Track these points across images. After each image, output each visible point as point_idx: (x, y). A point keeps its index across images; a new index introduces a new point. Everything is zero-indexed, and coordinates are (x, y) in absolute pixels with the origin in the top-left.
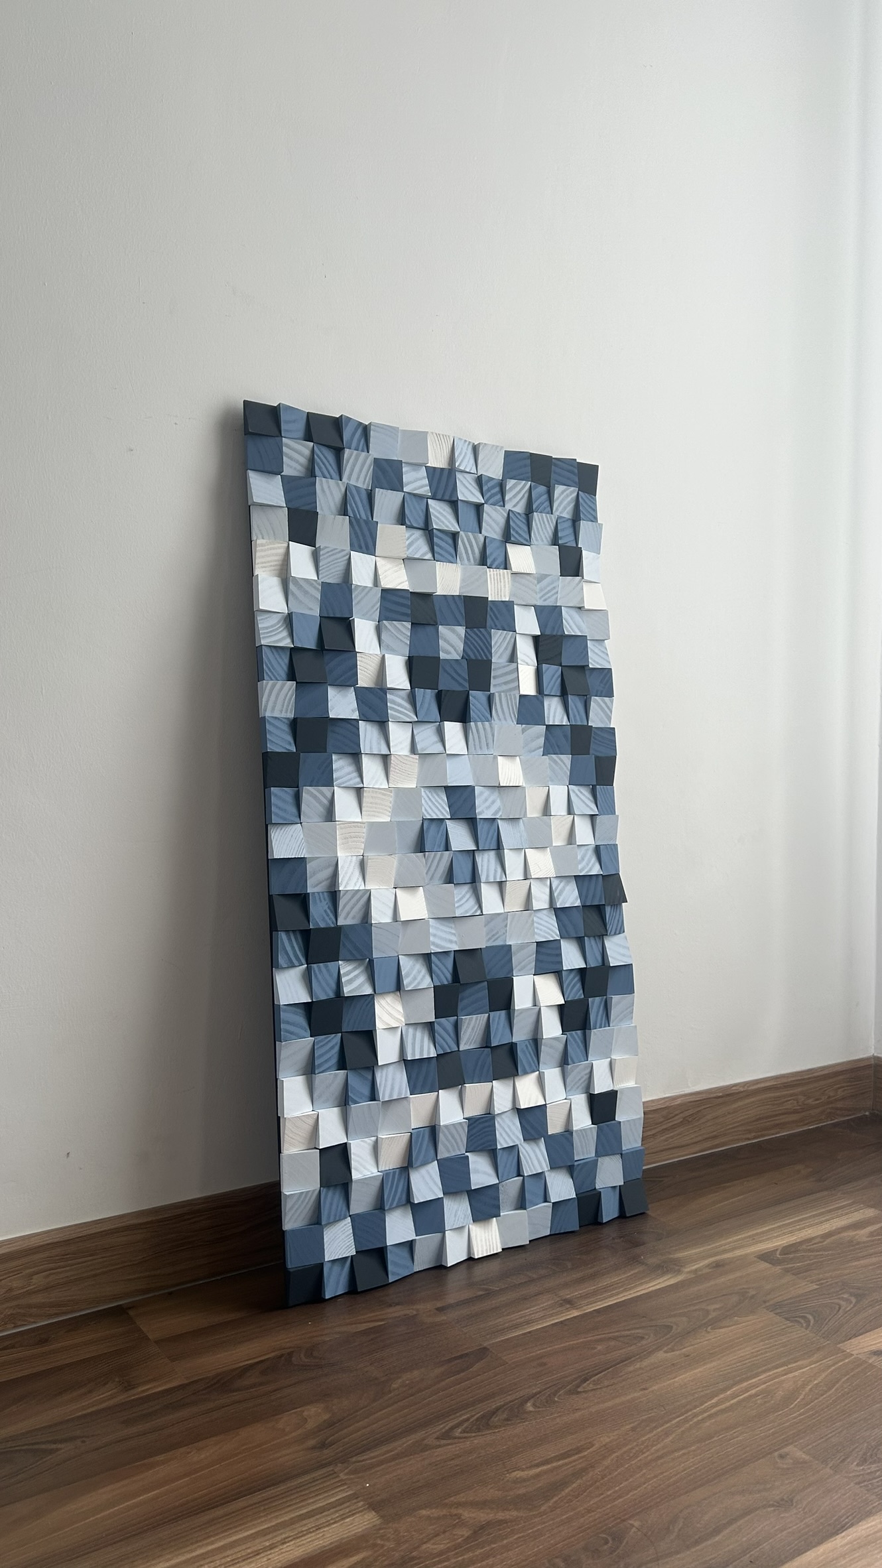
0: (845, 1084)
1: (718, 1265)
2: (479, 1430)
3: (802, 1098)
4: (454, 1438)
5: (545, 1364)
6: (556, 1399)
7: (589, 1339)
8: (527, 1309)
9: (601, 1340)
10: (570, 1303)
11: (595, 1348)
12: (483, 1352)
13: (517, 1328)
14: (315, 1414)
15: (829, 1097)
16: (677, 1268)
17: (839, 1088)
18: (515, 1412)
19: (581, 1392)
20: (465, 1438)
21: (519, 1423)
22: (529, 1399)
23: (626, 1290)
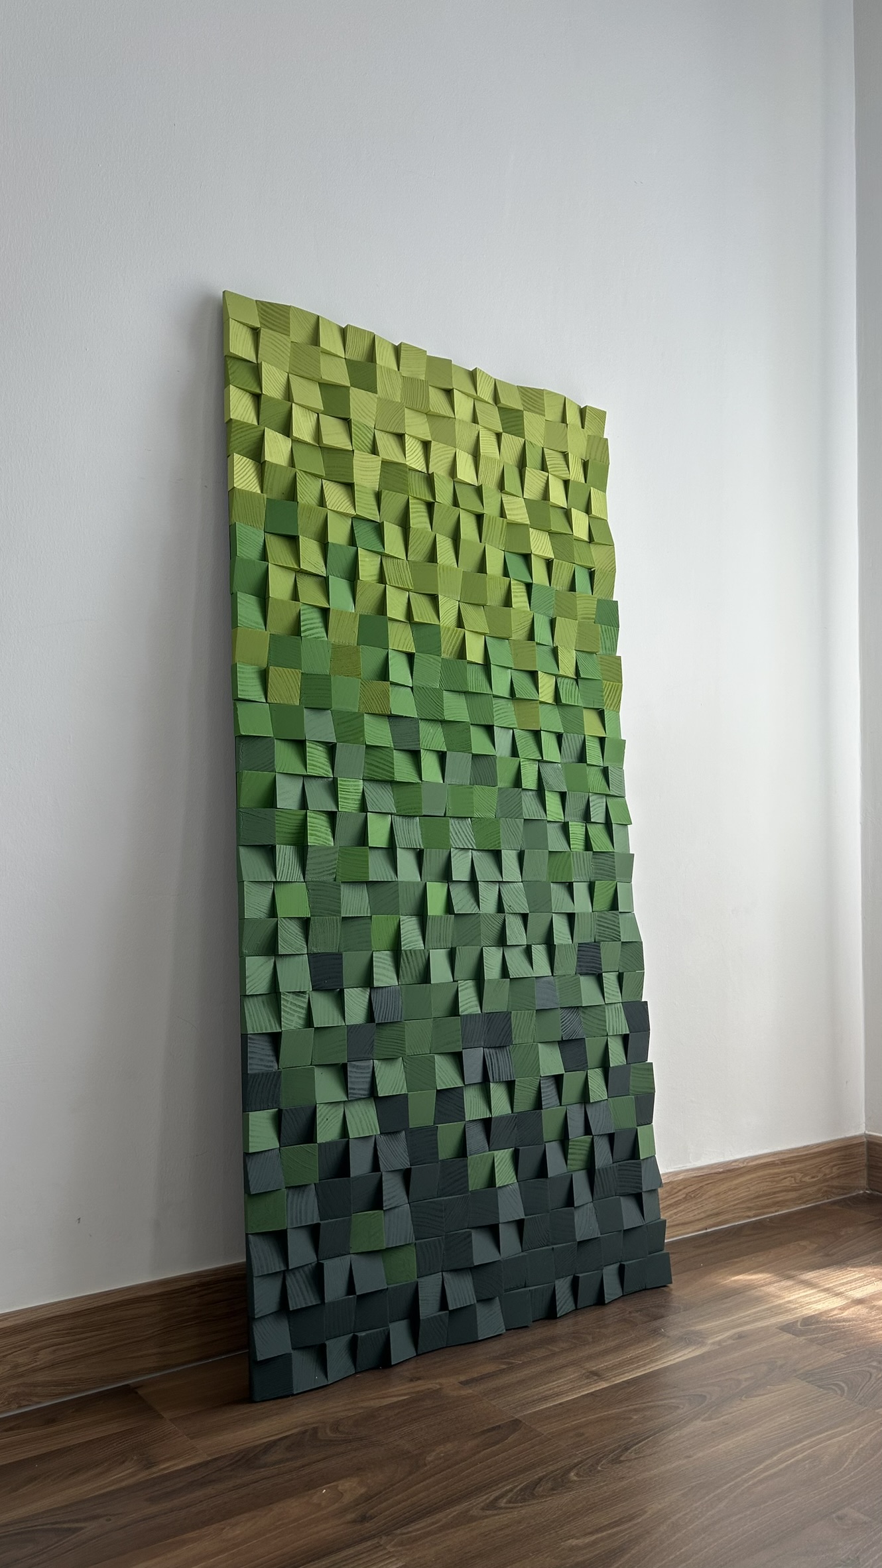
0: (839, 1162)
1: (740, 1336)
2: (524, 1500)
3: (799, 1176)
4: (501, 1508)
5: (583, 1434)
6: (599, 1468)
7: (624, 1409)
8: (554, 1381)
9: (636, 1410)
10: (597, 1375)
11: (631, 1418)
12: (516, 1424)
13: (547, 1399)
14: (351, 1488)
15: (825, 1175)
16: (700, 1340)
17: (835, 1165)
18: (560, 1483)
19: (624, 1461)
20: (512, 1508)
21: (565, 1493)
22: (571, 1469)
23: (652, 1362)
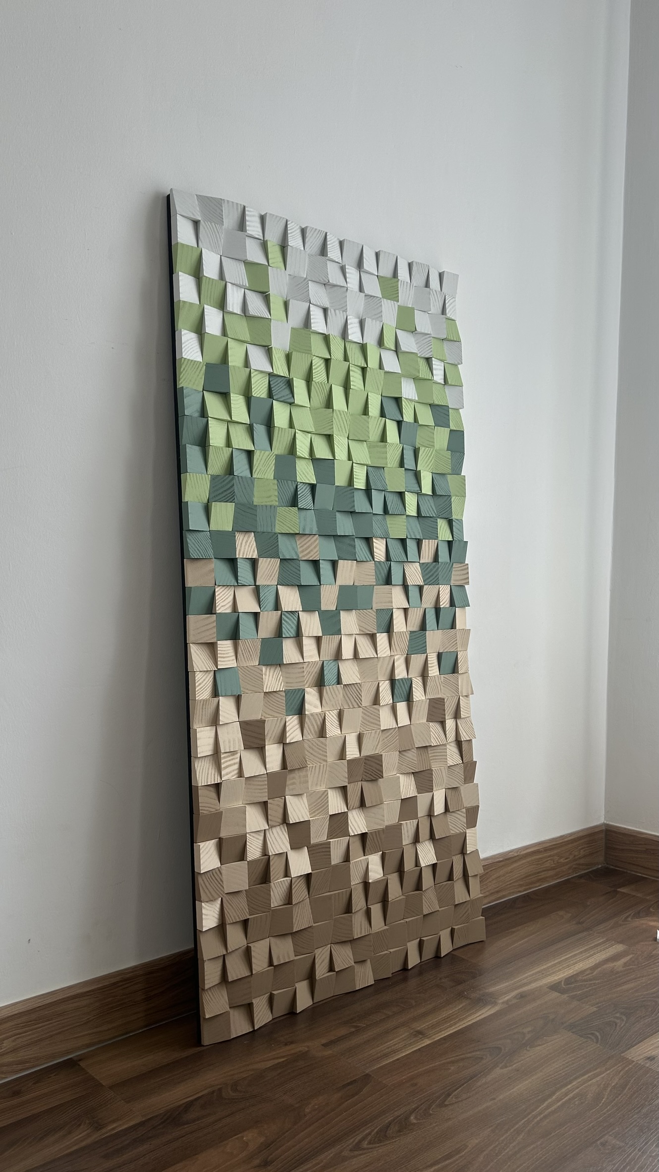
0: (586, 846)
1: (521, 996)
2: (380, 1141)
3: (556, 858)
4: (364, 1149)
5: (416, 1084)
6: (431, 1112)
7: (443, 1061)
8: (391, 1040)
9: (453, 1062)
10: (422, 1034)
11: (449, 1069)
12: (367, 1077)
13: (387, 1056)
14: (253, 1138)
15: (575, 856)
16: (493, 1000)
17: (582, 849)
18: (404, 1126)
19: (447, 1105)
20: (371, 1148)
21: (408, 1134)
22: (411, 1114)
23: (460, 1020)
